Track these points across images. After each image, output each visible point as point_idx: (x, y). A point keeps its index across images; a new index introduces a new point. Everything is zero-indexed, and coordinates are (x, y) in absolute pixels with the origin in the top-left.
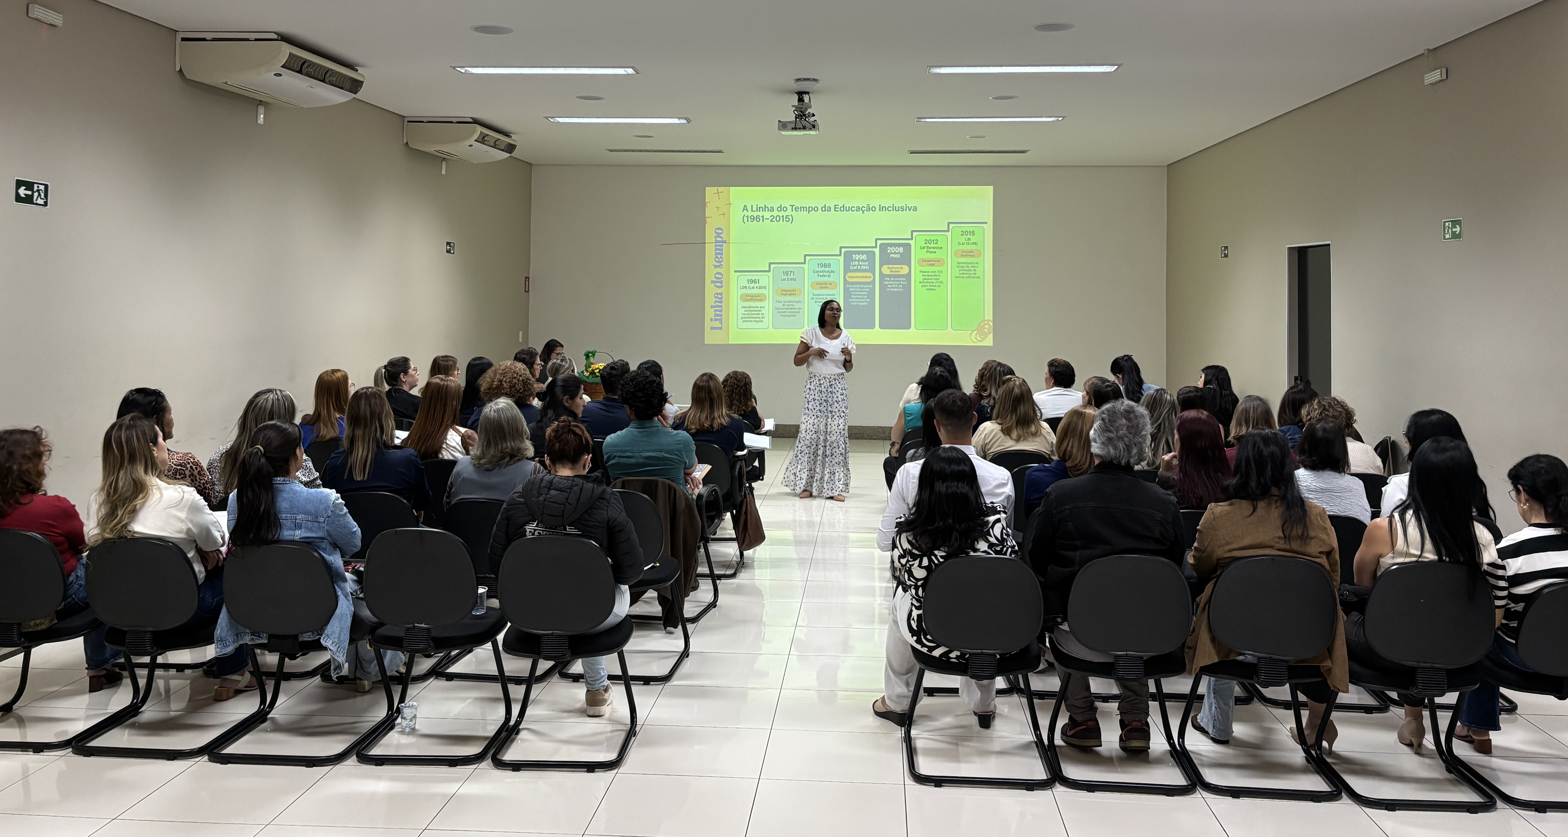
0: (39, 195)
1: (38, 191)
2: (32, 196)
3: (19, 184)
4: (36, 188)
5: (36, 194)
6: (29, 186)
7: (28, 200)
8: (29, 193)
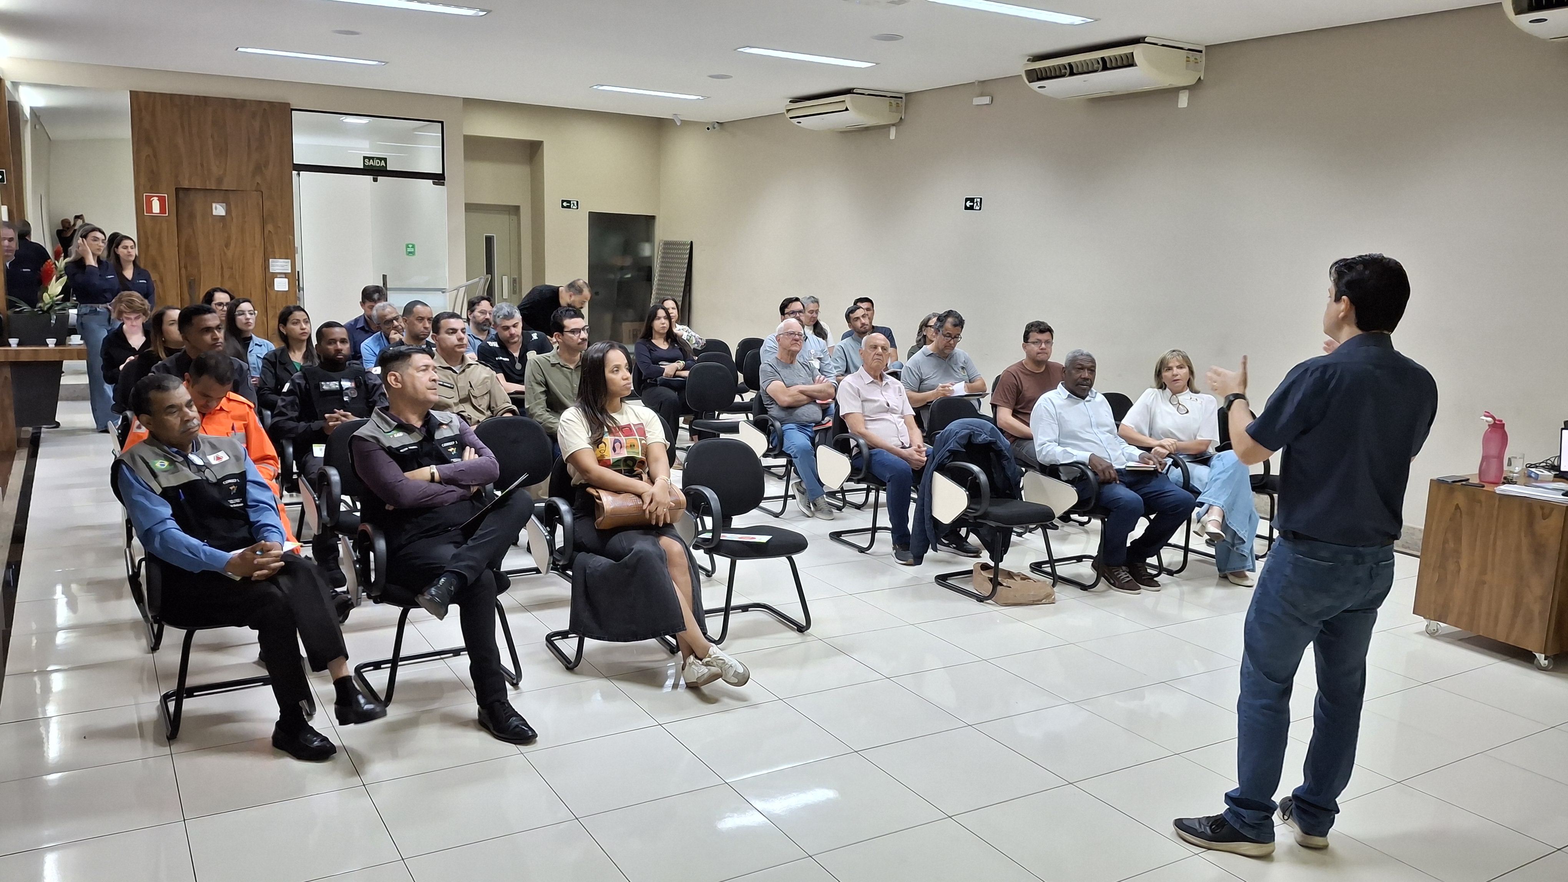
0: (977, 204)
1: (977, 202)
2: (973, 206)
3: (967, 200)
4: (975, 201)
5: (975, 204)
6: (972, 200)
7: (971, 208)
8: (972, 204)
